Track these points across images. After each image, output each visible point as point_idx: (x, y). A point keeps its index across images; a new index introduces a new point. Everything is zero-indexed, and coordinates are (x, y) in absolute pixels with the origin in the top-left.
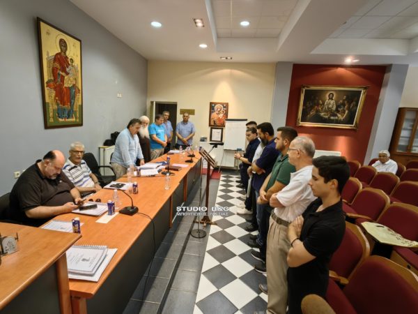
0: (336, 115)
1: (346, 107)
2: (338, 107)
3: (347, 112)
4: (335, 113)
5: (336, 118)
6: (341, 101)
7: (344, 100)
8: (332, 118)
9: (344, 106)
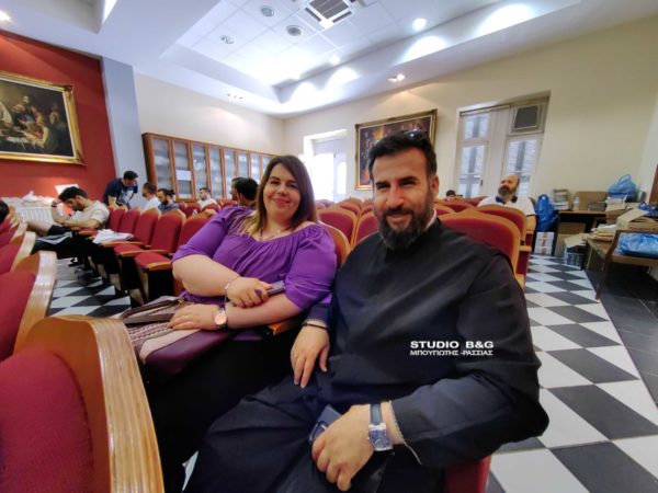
0: (21, 136)
1: (39, 119)
2: (17, 118)
3: (46, 130)
4: (17, 129)
5: (24, 140)
6: (20, 106)
7: (26, 105)
8: (12, 139)
9: (33, 117)
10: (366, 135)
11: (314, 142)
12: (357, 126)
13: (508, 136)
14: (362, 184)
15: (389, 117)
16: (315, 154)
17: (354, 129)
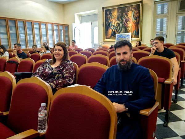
10: (108, 13)
11: (80, 16)
12: (103, 8)
13: (177, 13)
14: (107, 38)
15: (119, 4)
16: (81, 23)
17: (102, 10)
